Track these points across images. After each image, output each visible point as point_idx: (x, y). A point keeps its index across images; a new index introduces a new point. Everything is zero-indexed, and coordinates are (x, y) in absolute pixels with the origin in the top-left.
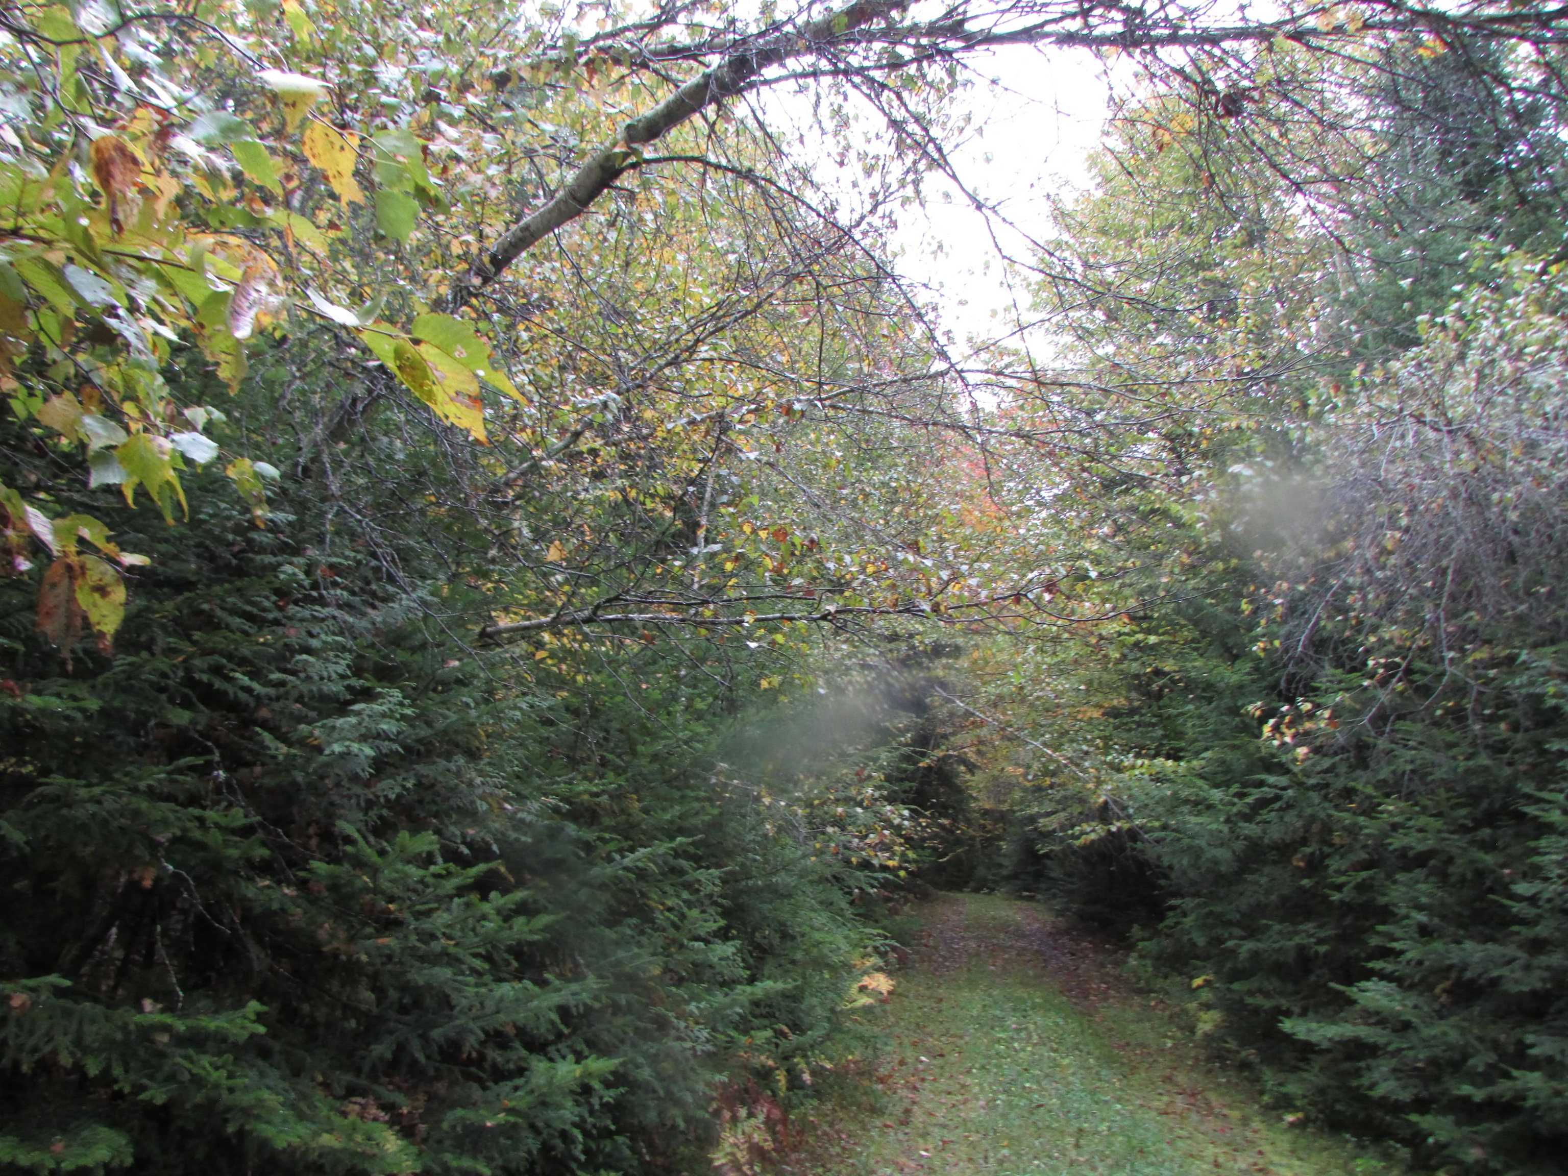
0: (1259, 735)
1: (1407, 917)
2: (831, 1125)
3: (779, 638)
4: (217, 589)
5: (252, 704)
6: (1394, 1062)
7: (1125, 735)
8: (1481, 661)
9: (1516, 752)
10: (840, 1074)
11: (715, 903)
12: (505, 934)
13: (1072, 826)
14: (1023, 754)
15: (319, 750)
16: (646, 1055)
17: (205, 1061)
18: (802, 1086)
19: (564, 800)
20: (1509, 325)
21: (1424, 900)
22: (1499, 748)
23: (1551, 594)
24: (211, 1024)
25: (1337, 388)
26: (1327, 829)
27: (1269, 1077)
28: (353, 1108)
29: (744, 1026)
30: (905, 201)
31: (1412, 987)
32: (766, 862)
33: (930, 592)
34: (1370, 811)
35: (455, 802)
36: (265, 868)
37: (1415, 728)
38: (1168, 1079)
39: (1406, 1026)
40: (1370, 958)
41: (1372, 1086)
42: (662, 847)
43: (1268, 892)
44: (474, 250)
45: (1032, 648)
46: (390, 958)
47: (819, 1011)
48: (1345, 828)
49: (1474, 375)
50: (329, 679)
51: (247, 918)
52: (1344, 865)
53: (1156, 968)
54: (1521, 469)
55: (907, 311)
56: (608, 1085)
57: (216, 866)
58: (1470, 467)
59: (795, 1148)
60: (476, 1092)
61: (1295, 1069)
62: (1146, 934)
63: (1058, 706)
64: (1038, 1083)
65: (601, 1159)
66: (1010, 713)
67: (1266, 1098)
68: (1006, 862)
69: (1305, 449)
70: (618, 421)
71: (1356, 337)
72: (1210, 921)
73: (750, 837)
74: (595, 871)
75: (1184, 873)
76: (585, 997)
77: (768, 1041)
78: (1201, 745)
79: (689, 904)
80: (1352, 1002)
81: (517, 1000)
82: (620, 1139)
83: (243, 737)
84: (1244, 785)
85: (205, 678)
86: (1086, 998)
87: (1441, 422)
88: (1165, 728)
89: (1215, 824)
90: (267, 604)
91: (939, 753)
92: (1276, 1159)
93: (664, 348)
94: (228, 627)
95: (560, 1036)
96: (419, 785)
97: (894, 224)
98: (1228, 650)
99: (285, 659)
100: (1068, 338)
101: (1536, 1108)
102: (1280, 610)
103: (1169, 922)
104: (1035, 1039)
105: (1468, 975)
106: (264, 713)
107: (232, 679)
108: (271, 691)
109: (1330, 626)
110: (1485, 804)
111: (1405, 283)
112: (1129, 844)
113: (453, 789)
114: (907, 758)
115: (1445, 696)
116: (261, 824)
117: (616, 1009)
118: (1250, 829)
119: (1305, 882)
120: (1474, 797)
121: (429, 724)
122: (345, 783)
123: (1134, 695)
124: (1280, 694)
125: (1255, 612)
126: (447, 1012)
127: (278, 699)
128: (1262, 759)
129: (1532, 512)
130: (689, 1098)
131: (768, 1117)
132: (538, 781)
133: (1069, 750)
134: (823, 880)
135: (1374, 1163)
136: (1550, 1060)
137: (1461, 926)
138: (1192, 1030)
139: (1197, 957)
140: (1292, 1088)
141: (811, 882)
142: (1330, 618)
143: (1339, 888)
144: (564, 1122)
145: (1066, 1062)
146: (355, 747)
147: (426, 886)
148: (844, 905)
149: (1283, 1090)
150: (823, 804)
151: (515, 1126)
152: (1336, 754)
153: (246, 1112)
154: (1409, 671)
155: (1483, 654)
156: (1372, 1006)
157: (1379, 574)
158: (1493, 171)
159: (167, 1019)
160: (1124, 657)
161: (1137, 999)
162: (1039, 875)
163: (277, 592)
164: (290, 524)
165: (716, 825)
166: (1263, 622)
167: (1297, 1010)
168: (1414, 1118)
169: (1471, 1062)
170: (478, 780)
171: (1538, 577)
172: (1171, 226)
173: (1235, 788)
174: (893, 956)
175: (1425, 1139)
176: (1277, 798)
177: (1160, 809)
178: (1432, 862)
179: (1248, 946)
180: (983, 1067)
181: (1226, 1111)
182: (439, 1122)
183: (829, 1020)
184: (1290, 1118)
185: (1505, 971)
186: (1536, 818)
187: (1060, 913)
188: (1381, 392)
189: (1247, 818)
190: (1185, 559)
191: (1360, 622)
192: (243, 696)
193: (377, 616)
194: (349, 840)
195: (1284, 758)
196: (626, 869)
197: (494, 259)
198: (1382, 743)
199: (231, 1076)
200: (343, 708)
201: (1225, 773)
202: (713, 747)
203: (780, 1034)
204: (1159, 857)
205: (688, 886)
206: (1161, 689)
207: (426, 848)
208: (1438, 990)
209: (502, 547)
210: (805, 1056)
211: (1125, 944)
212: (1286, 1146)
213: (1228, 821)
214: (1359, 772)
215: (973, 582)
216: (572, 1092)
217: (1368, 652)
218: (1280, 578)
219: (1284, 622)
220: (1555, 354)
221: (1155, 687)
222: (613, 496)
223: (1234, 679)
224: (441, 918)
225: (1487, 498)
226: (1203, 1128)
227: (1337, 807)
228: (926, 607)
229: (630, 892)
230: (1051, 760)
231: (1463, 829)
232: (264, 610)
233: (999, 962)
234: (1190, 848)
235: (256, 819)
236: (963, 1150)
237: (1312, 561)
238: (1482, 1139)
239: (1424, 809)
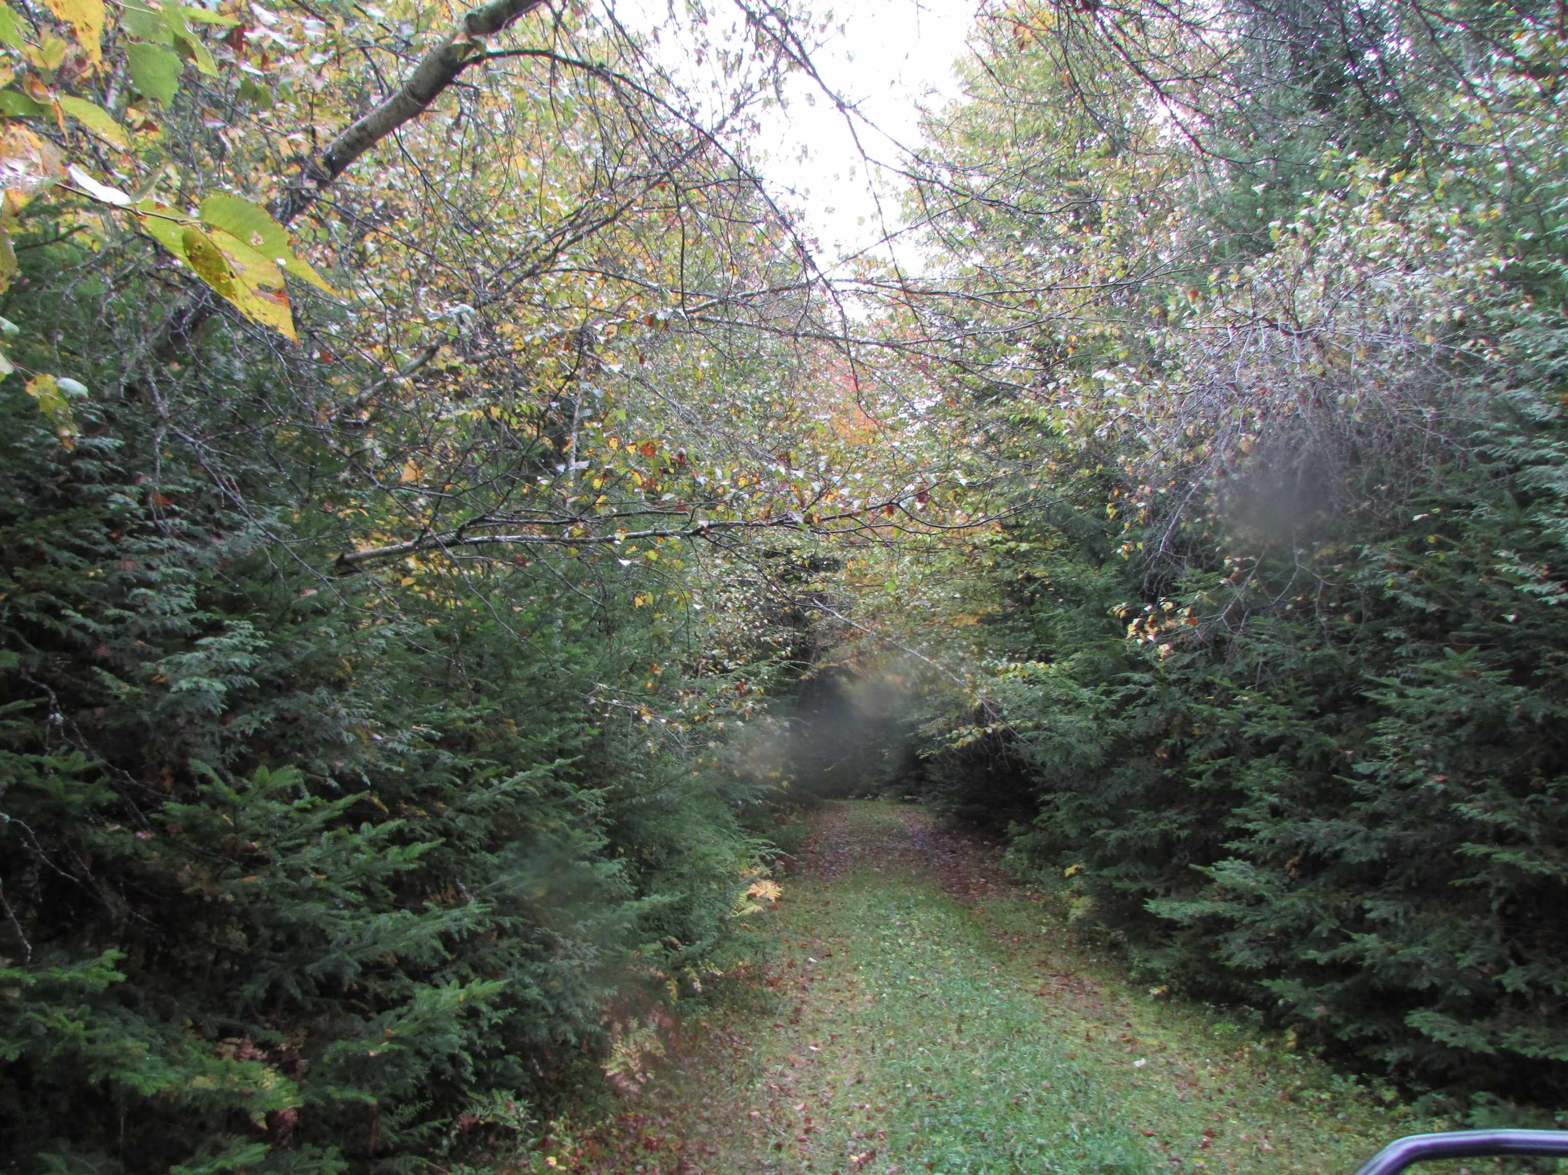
0: (1123, 635)
1: (1260, 799)
2: (723, 1029)
3: (652, 555)
4: (40, 522)
5: (88, 640)
6: (1248, 934)
7: (1001, 641)
8: (1328, 556)
9: (1358, 641)
10: (731, 980)
11: (599, 823)
12: (379, 865)
13: (950, 731)
14: (901, 661)
15: (166, 687)
16: (533, 975)
17: (59, 1013)
18: (693, 994)
19: (436, 728)
20: (1355, 230)
21: (1275, 783)
22: (1342, 639)
23: (1390, 492)
24: (63, 975)
25: (1195, 294)
26: (1188, 721)
27: (1136, 954)
28: (229, 1048)
29: (633, 940)
30: (768, 102)
31: (1265, 863)
32: (650, 779)
33: (802, 503)
34: (1227, 702)
35: (319, 734)
36: (115, 813)
37: (1267, 622)
38: (1044, 963)
39: (1260, 900)
40: (1225, 840)
41: (1228, 958)
42: (542, 770)
43: (1133, 784)
44: (305, 150)
45: (907, 559)
46: (258, 896)
47: (708, 922)
48: (1204, 720)
49: (1321, 280)
50: (172, 613)
51: (99, 864)
52: (1203, 753)
53: (1032, 861)
54: (1364, 372)
55: (771, 218)
56: (496, 1007)
57: (60, 813)
58: (1319, 370)
59: (688, 1053)
60: (358, 1023)
61: (1158, 946)
62: (1022, 829)
63: (934, 614)
64: (922, 975)
65: (492, 1079)
66: (890, 624)
67: (1133, 974)
68: (888, 769)
69: (1165, 354)
70: (475, 335)
71: (1213, 242)
72: (1081, 812)
73: (631, 756)
74: (472, 797)
75: (1057, 770)
76: (468, 922)
77: (657, 953)
78: (1071, 646)
79: (573, 825)
80: (1211, 881)
81: (396, 930)
82: (511, 1058)
83: (83, 678)
84: (1111, 683)
85: (33, 616)
86: (967, 893)
87: (1292, 326)
88: (1037, 632)
89: (1082, 721)
90: (97, 536)
91: (821, 665)
92: (1142, 1030)
93: (521, 258)
94: (55, 562)
95: (444, 963)
96: (281, 718)
97: (756, 127)
98: (1095, 554)
99: (122, 594)
100: (937, 249)
101: (1372, 967)
102: (1143, 513)
103: (1044, 816)
104: (918, 933)
105: (1315, 850)
106: (103, 651)
107: (66, 617)
108: (110, 628)
109: (1189, 528)
110: (1330, 692)
111: (1258, 189)
112: (1004, 745)
113: (318, 722)
114: (788, 671)
115: (1295, 591)
116: (107, 768)
117: (502, 932)
118: (1117, 725)
119: (1167, 772)
120: (1320, 684)
121: (287, 656)
122: (197, 720)
123: (1007, 601)
124: (1143, 594)
125: (1119, 516)
126: (324, 947)
127: (117, 636)
128: (1127, 658)
129: (1374, 411)
130: (579, 1013)
131: (660, 1026)
132: (409, 710)
133: (945, 657)
134: (706, 795)
135: (1231, 1026)
136: (1385, 922)
137: (1312, 806)
138: (1065, 917)
139: (1069, 848)
140: (1156, 964)
141: (696, 797)
142: (1189, 520)
143: (1198, 776)
144: (452, 1046)
145: (947, 953)
146: (204, 683)
147: (293, 821)
148: (729, 817)
149: (1149, 965)
150: (705, 719)
151: (400, 1054)
152: (1195, 649)
153: (109, 1061)
154: (1262, 569)
155: (1329, 550)
156: (1228, 883)
157: (1235, 476)
158: (1341, 82)
159: (16, 974)
160: (997, 565)
161: (1014, 890)
162: (921, 779)
163: (109, 523)
164: (119, 450)
165: (598, 745)
166: (1127, 525)
167: (1161, 891)
168: (1266, 983)
169: (1316, 929)
170: (343, 711)
171: (1379, 475)
172: (1037, 134)
173: (1103, 686)
174: (779, 865)
175: (1275, 1002)
176: (1142, 694)
177: (1034, 710)
178: (1282, 748)
179: (1116, 834)
180: (869, 964)
181: (1096, 989)
182: (319, 1056)
183: (718, 929)
184: (1155, 991)
185: (1347, 844)
186: (1376, 701)
187: (942, 814)
188: (1236, 297)
189: (1114, 715)
190: (1054, 466)
191: (1217, 523)
192: (78, 635)
193: (222, 545)
194: (204, 779)
195: (1148, 656)
196: (505, 793)
197: (328, 161)
198: (1238, 638)
199: (89, 1026)
200: (189, 644)
201: (1094, 672)
202: (591, 668)
203: (668, 945)
204: (1032, 756)
205: (571, 807)
206: (1033, 594)
207: (289, 783)
208: (1287, 866)
209: (354, 469)
210: (695, 965)
211: (1003, 840)
212: (1152, 1017)
213: (1096, 718)
214: (1217, 666)
215: (845, 492)
216: (458, 1016)
217: (1225, 552)
218: (1141, 483)
219: (1147, 525)
220: (1396, 260)
221: (1027, 593)
222: (477, 415)
223: (1101, 582)
224: (310, 853)
225: (1334, 400)
226: (1075, 1006)
227: (1196, 700)
228: (799, 518)
229: (511, 816)
230: (928, 667)
231: (1312, 715)
232: (95, 543)
233: (883, 864)
234: (1061, 745)
235: (99, 761)
236: (851, 1043)
237: (1172, 464)
238: (1325, 998)
239: (1275, 697)
